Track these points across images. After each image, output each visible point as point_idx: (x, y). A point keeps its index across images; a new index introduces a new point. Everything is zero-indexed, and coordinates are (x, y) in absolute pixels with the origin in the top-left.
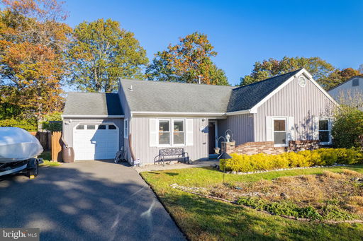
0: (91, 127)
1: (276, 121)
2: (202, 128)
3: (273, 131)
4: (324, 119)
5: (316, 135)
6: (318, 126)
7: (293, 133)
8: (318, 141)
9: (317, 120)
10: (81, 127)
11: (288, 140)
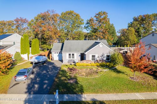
0: (57, 53)
1: (92, 56)
2: (79, 55)
3: (91, 58)
4: (108, 55)
5: (105, 59)
6: (106, 57)
7: (97, 58)
8: (105, 60)
9: (106, 55)
10: (55, 53)
11: (96, 60)
